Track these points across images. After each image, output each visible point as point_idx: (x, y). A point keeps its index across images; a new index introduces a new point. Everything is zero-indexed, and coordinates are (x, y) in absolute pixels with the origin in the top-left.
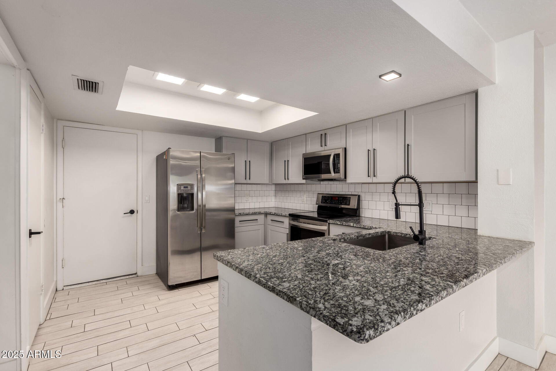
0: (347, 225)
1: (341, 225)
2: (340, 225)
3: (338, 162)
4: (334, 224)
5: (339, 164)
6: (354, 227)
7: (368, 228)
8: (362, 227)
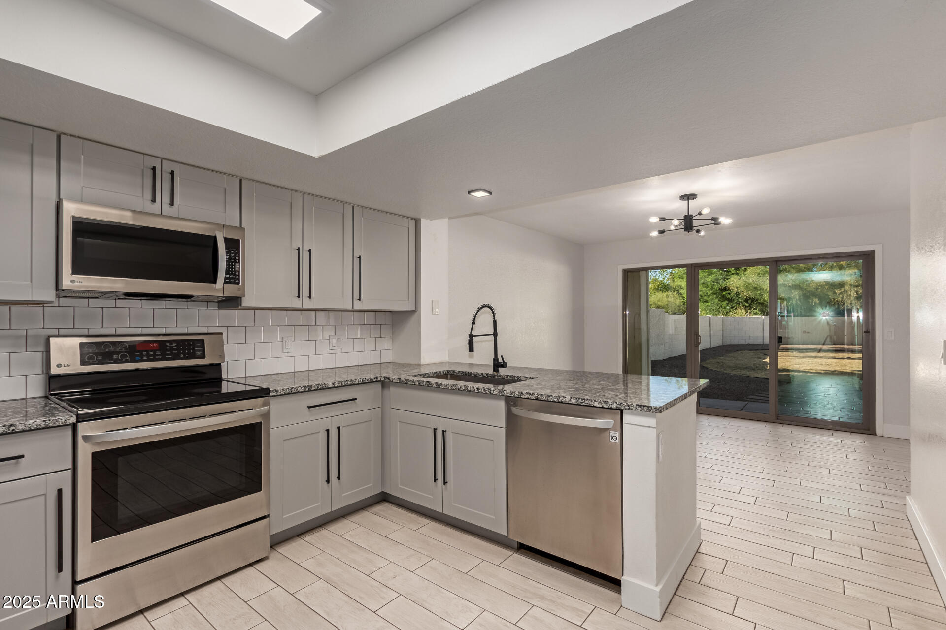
0: (320, 388)
1: (307, 391)
2: (305, 391)
3: (235, 259)
4: (288, 394)
5: (237, 264)
6: (334, 387)
7: (359, 383)
8: (349, 383)
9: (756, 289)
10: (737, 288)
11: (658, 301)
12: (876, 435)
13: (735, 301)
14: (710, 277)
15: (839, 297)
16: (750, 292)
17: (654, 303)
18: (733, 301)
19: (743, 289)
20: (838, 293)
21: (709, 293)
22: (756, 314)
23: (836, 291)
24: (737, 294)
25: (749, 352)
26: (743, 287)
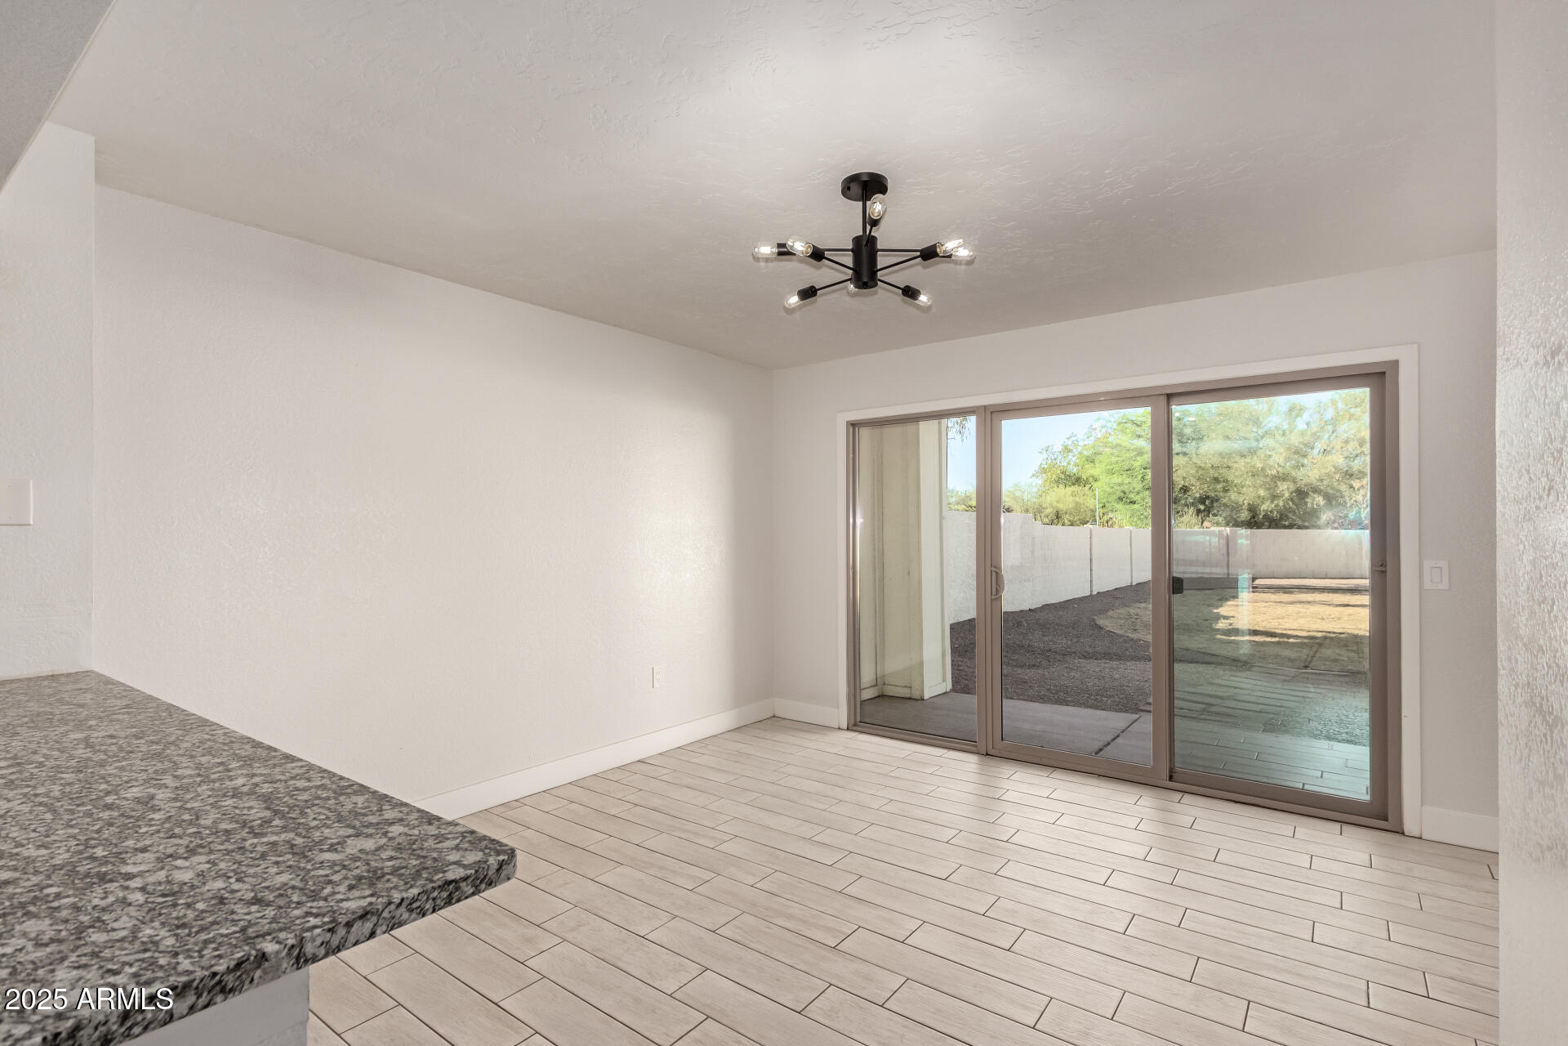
9: (1216, 480)
10: (1184, 478)
11: (1058, 502)
12: (1403, 833)
13: (1183, 502)
14: (1139, 458)
15: (1358, 495)
16: (1206, 485)
17: (1051, 505)
18: (1179, 501)
19: (1193, 481)
20: (1356, 488)
21: (1139, 487)
22: (1218, 524)
23: (1354, 485)
24: (1185, 490)
25: (1198, 592)
26: (1194, 477)
